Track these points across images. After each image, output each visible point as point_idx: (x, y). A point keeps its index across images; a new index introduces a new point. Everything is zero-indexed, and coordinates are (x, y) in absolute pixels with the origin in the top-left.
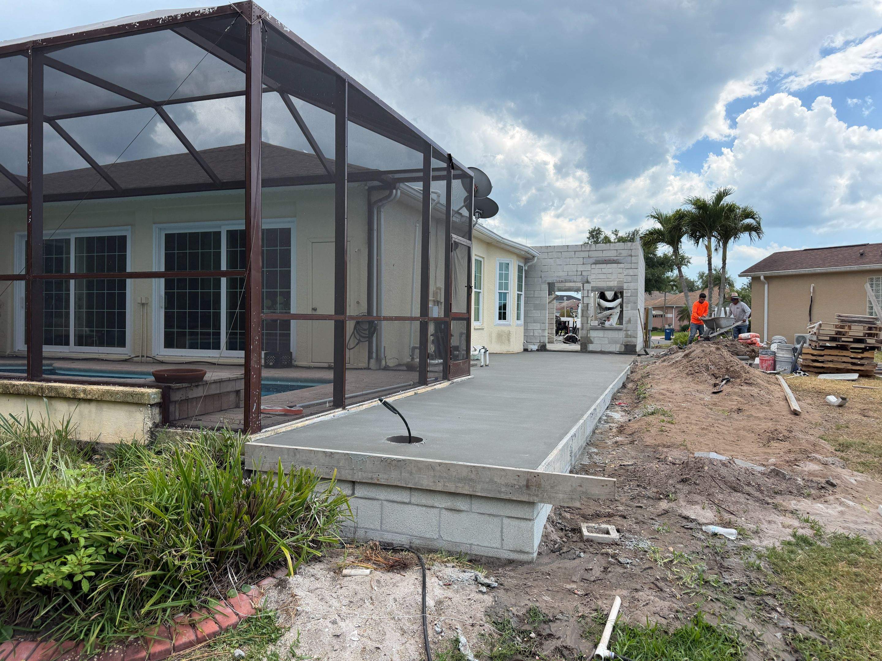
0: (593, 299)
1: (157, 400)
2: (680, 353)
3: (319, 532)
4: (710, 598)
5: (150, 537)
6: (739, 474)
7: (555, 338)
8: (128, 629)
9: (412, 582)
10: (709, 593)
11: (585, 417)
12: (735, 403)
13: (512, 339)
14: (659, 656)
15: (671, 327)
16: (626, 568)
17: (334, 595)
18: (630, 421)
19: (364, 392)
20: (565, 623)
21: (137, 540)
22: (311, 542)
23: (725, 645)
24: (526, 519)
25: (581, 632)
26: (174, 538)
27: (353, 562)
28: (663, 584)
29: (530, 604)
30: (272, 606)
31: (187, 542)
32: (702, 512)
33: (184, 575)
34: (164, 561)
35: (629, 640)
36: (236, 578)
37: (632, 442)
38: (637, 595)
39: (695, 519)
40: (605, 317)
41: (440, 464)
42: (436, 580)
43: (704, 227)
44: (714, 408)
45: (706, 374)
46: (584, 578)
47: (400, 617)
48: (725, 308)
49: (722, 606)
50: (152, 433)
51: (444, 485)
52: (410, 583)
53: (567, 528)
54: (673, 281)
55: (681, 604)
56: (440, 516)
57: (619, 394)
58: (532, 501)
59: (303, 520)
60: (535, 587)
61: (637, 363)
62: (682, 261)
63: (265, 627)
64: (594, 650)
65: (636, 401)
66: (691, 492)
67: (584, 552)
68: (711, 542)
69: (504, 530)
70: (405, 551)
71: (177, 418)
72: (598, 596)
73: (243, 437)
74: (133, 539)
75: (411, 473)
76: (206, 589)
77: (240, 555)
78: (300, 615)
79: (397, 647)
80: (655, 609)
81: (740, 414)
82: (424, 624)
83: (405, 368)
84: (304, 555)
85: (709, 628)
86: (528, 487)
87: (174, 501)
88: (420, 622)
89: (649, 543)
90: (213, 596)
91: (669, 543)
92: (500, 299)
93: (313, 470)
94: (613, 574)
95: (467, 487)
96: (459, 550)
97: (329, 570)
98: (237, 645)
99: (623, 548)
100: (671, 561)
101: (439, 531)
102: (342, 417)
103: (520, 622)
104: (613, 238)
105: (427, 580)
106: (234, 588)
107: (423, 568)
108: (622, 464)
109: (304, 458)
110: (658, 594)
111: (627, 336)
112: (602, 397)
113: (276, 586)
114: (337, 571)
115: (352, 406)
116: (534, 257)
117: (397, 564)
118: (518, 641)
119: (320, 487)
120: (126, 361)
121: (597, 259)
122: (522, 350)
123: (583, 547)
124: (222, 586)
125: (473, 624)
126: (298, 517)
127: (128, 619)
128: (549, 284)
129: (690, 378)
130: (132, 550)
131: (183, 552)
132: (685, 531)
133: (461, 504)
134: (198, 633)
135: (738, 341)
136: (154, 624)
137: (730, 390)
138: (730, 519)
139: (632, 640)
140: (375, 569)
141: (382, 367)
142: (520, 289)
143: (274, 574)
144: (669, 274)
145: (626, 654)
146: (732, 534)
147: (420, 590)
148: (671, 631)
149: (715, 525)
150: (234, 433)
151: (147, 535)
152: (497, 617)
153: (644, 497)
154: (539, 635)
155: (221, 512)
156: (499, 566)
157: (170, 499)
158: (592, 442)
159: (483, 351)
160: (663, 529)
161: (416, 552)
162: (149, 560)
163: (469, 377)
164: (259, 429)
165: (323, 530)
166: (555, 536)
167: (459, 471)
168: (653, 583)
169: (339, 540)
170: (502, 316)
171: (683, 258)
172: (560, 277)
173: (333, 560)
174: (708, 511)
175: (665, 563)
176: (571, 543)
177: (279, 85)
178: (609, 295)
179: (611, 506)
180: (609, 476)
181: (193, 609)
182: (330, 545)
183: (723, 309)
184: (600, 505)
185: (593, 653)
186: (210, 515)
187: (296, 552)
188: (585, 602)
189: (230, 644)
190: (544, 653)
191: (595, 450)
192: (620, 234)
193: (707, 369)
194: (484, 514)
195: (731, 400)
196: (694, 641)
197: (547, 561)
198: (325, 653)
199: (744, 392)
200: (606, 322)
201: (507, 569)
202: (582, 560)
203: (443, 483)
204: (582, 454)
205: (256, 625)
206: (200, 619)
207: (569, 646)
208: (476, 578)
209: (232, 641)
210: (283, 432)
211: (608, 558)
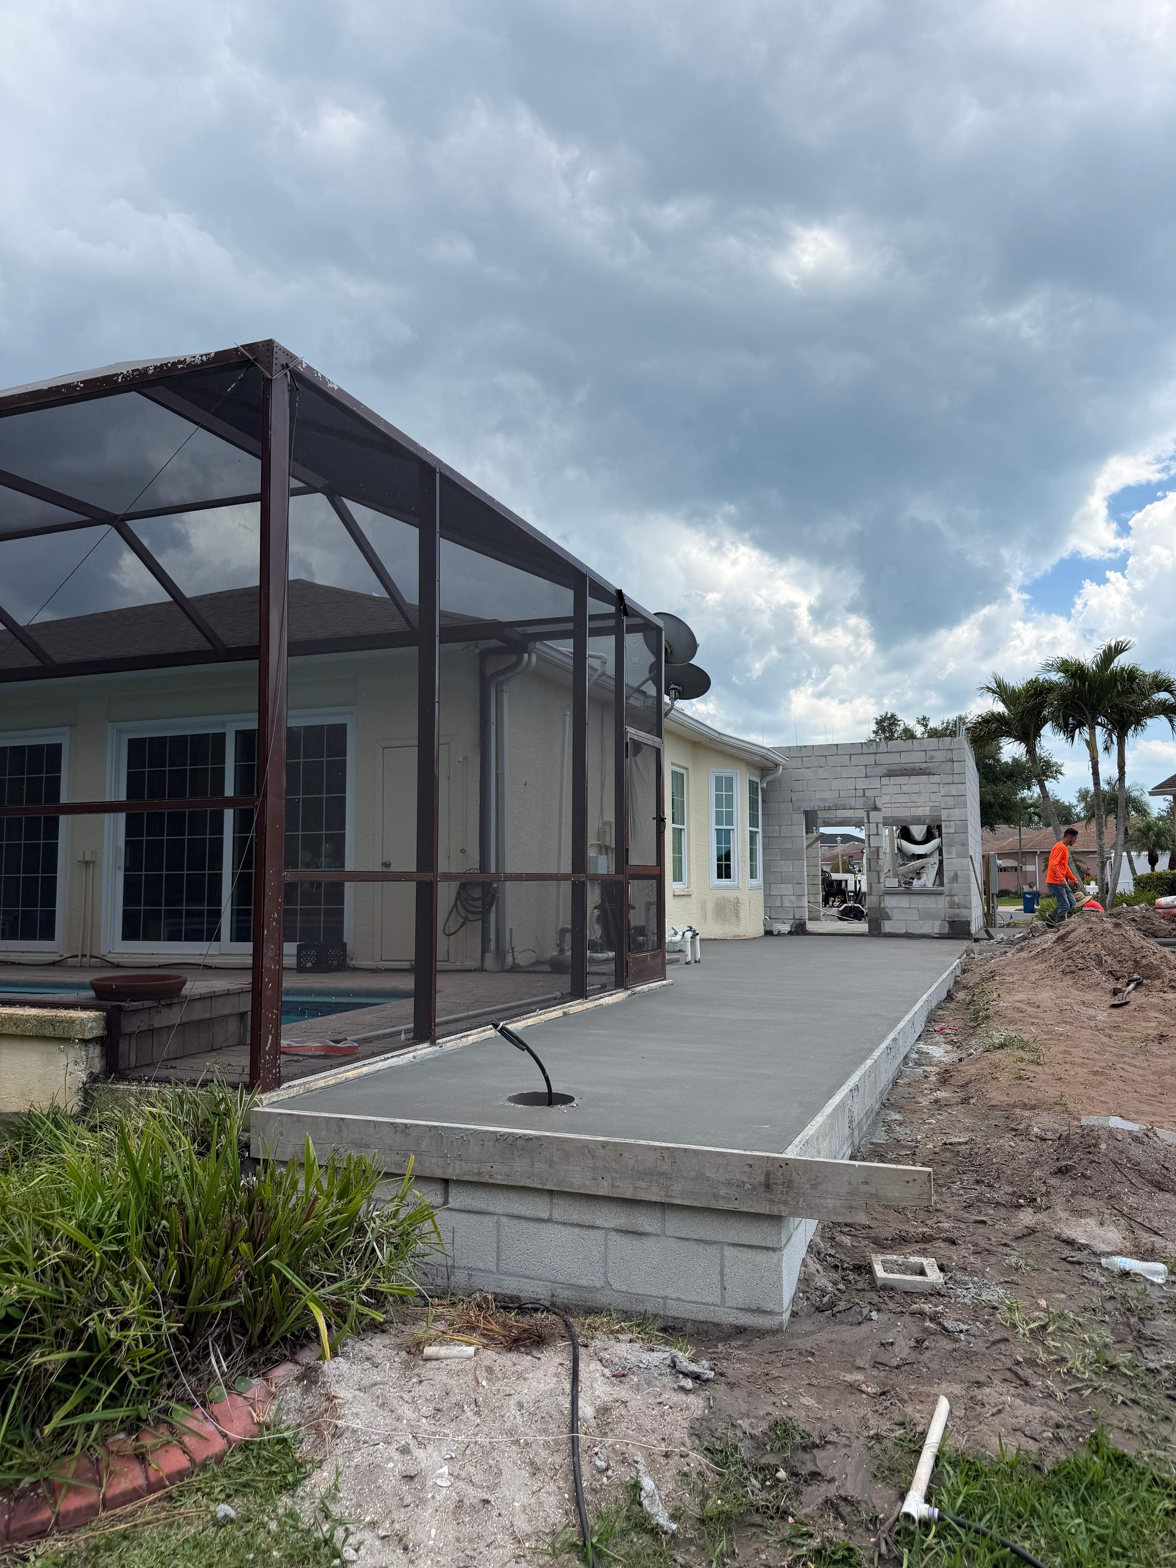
0: (887, 838)
1: (98, 1032)
2: (1050, 936)
3: (381, 1275)
4: (1120, 1398)
5: (67, 1286)
6: (1165, 1156)
7: (823, 911)
8: (21, 1465)
9: (552, 1370)
10: (1118, 1388)
11: (877, 1053)
12: (1153, 1024)
13: (744, 912)
14: (1026, 1516)
15: (1034, 889)
16: (957, 1341)
17: (406, 1396)
18: (960, 1060)
19: (470, 1013)
20: (844, 1451)
21: (42, 1292)
22: (364, 1293)
23: (1153, 1493)
24: (767, 1249)
25: (873, 1469)
26: (111, 1287)
27: (443, 1332)
28: (1030, 1371)
29: (777, 1413)
30: (291, 1419)
31: (135, 1295)
32: (1098, 1231)
33: (125, 1359)
34: (90, 1331)
35: (966, 1483)
36: (224, 1365)
37: (965, 1101)
38: (979, 1394)
39: (1087, 1245)
40: (912, 872)
41: (604, 1145)
42: (599, 1366)
43: (1081, 709)
44: (1114, 1033)
45: (1098, 972)
46: (878, 1360)
47: (530, 1439)
48: (1129, 853)
49: (1145, 1414)
50: (87, 1093)
51: (613, 1186)
52: (549, 1372)
53: (846, 1265)
54: (1031, 806)
55: (1065, 1411)
56: (606, 1245)
57: (941, 1012)
58: (776, 1213)
59: (350, 1252)
60: (785, 1379)
61: (972, 955)
62: (1047, 769)
63: (277, 1461)
64: (899, 1503)
65: (972, 1024)
66: (1077, 1193)
67: (879, 1310)
68: (1119, 1288)
69: (727, 1270)
70: (542, 1312)
71: (133, 1064)
72: (906, 1397)
73: (246, 1098)
74: (36, 1290)
75: (551, 1163)
76: (169, 1386)
77: (233, 1319)
78: (341, 1435)
79: (521, 1499)
80: (1014, 1421)
81: (1164, 1044)
82: (574, 1452)
83: (547, 968)
84: (351, 1316)
85: (1120, 1459)
86: (768, 1186)
87: (114, 1217)
88: (566, 1448)
89: (1001, 1292)
90: (182, 1400)
91: (1040, 1293)
92: (719, 842)
93: (374, 1158)
94: (934, 1352)
95: (655, 1189)
96: (641, 1308)
97: (399, 1347)
98: (222, 1496)
99: (952, 1301)
100: (1044, 1327)
101: (605, 1274)
102: (430, 1060)
103: (757, 1448)
104: (919, 730)
105: (582, 1366)
106: (220, 1384)
107: (573, 1343)
108: (948, 1141)
109: (356, 1136)
110: (1020, 1391)
111: (952, 905)
112: (908, 1017)
113: (299, 1379)
114: (413, 1350)
115: (448, 1038)
116: (777, 765)
117: (525, 1335)
118: (754, 1486)
119: (383, 1191)
120: (54, 964)
121: (891, 767)
122: (763, 933)
123: (876, 1300)
124: (200, 1380)
125: (667, 1452)
126: (343, 1245)
127: (20, 1445)
128: (806, 813)
129: (1068, 980)
130: (34, 1311)
131: (126, 1314)
132: (1069, 1267)
133: (645, 1221)
134: (151, 1472)
135: (1154, 910)
136: (69, 1453)
137: (1144, 1000)
138: (1153, 1243)
139: (972, 1483)
140: (485, 1346)
141: (507, 967)
142: (753, 822)
143: (296, 1357)
144: (1025, 793)
145: (962, 1512)
146: (1157, 1273)
147: (568, 1387)
148: (1048, 1465)
149: (1126, 1256)
150: (231, 1090)
151: (62, 1282)
152: (714, 1439)
153: (989, 1202)
154: (793, 1474)
155: (200, 1237)
156: (719, 1339)
157: (108, 1212)
158: (892, 1101)
159: (689, 934)
160: (1027, 1265)
161: (562, 1313)
162: (63, 1330)
163: (664, 982)
164: (277, 1083)
165: (388, 1272)
166: (823, 1281)
167: (639, 1158)
168: (1010, 1369)
169: (418, 1290)
170: (724, 871)
171: (1048, 765)
172: (826, 800)
173: (406, 1329)
174: (1112, 1228)
175: (1031, 1330)
176: (854, 1292)
177: (326, 482)
178: (918, 832)
179: (928, 1222)
180: (924, 1164)
181: (144, 1426)
182: (402, 1300)
183: (1125, 854)
184: (908, 1220)
185: (897, 1510)
186: (179, 1242)
187: (337, 1314)
188: (880, 1408)
189: (209, 1494)
190: (804, 1511)
191: (898, 1117)
192: (932, 724)
193: (1100, 963)
194: (687, 1239)
195: (1147, 1019)
196: (1092, 1484)
197: (808, 1329)
198: (387, 1511)
199: (1168, 1005)
200: (915, 882)
201: (733, 1344)
202: (874, 1325)
203: (610, 1181)
204: (874, 1124)
205: (258, 1457)
206: (156, 1444)
207: (852, 1497)
208: (674, 1362)
209: (213, 1488)
210: (322, 1088)
211: (924, 1320)
